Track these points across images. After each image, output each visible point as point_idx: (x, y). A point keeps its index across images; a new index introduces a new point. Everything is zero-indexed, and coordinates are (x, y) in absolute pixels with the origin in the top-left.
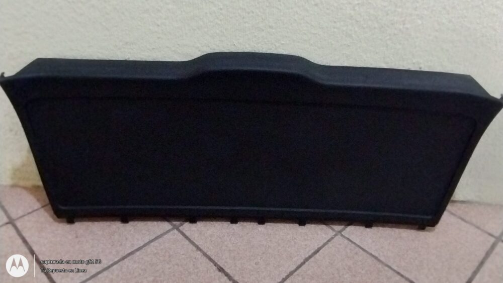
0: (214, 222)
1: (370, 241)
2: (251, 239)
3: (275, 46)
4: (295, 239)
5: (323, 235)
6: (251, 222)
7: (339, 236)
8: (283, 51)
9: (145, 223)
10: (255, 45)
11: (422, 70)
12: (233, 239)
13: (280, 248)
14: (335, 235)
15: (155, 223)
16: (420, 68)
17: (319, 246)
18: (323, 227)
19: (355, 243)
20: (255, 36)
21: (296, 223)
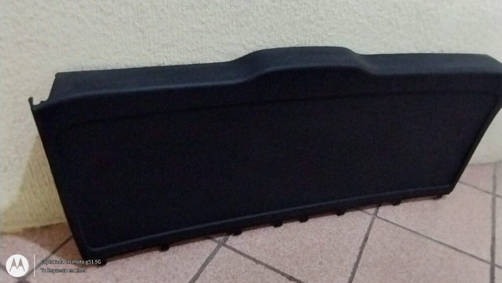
0: (258, 230)
1: (404, 218)
2: (302, 240)
3: (322, 37)
4: (341, 230)
5: (363, 221)
6: (293, 222)
7: (376, 219)
8: (329, 43)
9: (186, 246)
10: (303, 39)
11: (444, 52)
12: (285, 243)
13: (333, 243)
14: (373, 219)
15: (197, 244)
16: (442, 51)
17: (366, 232)
18: (358, 213)
19: (393, 223)
20: (304, 29)
21: (333, 214)
